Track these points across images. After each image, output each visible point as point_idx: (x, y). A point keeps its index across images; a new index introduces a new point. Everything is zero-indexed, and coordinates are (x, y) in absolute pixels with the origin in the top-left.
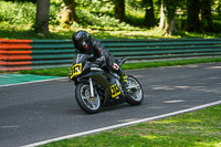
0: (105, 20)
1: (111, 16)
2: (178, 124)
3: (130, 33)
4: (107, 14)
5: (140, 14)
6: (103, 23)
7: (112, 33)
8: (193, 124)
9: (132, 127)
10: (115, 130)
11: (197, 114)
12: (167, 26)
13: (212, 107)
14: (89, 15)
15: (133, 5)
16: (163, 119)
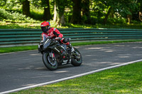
0: (15, 15)
1: (20, 12)
2: (63, 87)
3: (33, 25)
4: (18, 11)
5: (41, 11)
6: (14, 18)
7: (20, 25)
8: (73, 87)
9: (31, 89)
10: (19, 91)
11: (76, 80)
12: (58, 20)
13: (87, 76)
14: (5, 12)
15: (36, 5)
16: (53, 84)
